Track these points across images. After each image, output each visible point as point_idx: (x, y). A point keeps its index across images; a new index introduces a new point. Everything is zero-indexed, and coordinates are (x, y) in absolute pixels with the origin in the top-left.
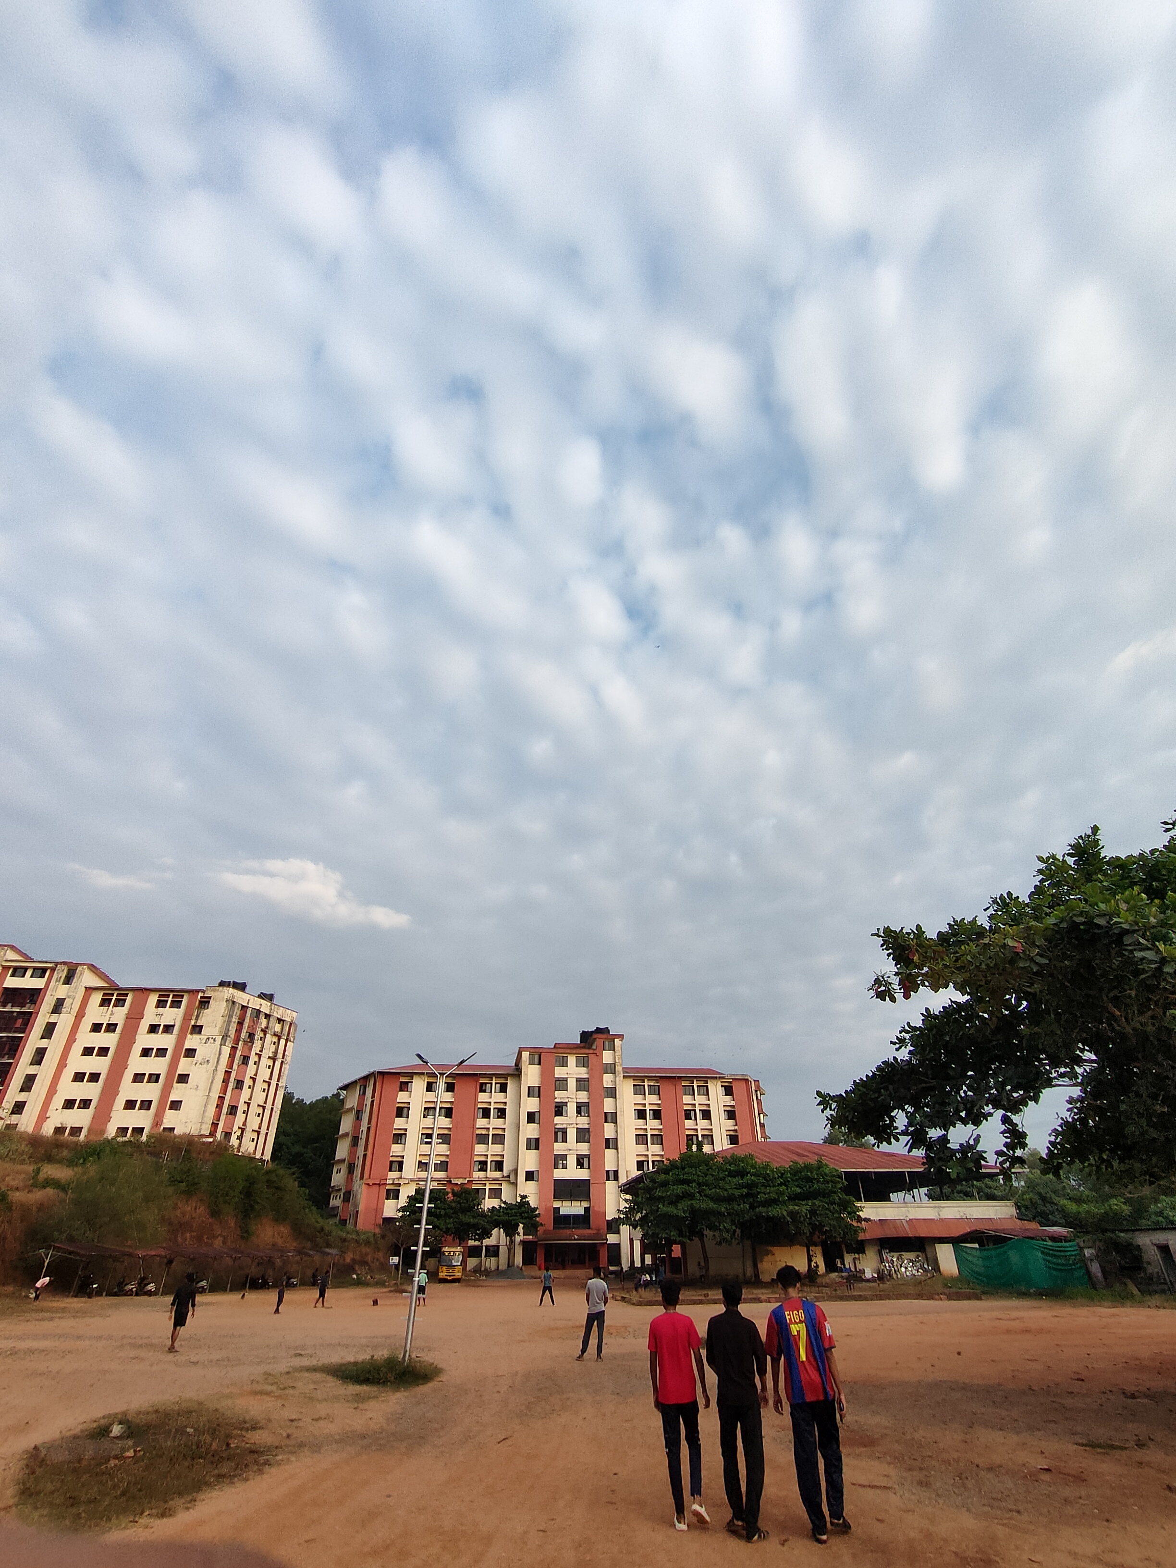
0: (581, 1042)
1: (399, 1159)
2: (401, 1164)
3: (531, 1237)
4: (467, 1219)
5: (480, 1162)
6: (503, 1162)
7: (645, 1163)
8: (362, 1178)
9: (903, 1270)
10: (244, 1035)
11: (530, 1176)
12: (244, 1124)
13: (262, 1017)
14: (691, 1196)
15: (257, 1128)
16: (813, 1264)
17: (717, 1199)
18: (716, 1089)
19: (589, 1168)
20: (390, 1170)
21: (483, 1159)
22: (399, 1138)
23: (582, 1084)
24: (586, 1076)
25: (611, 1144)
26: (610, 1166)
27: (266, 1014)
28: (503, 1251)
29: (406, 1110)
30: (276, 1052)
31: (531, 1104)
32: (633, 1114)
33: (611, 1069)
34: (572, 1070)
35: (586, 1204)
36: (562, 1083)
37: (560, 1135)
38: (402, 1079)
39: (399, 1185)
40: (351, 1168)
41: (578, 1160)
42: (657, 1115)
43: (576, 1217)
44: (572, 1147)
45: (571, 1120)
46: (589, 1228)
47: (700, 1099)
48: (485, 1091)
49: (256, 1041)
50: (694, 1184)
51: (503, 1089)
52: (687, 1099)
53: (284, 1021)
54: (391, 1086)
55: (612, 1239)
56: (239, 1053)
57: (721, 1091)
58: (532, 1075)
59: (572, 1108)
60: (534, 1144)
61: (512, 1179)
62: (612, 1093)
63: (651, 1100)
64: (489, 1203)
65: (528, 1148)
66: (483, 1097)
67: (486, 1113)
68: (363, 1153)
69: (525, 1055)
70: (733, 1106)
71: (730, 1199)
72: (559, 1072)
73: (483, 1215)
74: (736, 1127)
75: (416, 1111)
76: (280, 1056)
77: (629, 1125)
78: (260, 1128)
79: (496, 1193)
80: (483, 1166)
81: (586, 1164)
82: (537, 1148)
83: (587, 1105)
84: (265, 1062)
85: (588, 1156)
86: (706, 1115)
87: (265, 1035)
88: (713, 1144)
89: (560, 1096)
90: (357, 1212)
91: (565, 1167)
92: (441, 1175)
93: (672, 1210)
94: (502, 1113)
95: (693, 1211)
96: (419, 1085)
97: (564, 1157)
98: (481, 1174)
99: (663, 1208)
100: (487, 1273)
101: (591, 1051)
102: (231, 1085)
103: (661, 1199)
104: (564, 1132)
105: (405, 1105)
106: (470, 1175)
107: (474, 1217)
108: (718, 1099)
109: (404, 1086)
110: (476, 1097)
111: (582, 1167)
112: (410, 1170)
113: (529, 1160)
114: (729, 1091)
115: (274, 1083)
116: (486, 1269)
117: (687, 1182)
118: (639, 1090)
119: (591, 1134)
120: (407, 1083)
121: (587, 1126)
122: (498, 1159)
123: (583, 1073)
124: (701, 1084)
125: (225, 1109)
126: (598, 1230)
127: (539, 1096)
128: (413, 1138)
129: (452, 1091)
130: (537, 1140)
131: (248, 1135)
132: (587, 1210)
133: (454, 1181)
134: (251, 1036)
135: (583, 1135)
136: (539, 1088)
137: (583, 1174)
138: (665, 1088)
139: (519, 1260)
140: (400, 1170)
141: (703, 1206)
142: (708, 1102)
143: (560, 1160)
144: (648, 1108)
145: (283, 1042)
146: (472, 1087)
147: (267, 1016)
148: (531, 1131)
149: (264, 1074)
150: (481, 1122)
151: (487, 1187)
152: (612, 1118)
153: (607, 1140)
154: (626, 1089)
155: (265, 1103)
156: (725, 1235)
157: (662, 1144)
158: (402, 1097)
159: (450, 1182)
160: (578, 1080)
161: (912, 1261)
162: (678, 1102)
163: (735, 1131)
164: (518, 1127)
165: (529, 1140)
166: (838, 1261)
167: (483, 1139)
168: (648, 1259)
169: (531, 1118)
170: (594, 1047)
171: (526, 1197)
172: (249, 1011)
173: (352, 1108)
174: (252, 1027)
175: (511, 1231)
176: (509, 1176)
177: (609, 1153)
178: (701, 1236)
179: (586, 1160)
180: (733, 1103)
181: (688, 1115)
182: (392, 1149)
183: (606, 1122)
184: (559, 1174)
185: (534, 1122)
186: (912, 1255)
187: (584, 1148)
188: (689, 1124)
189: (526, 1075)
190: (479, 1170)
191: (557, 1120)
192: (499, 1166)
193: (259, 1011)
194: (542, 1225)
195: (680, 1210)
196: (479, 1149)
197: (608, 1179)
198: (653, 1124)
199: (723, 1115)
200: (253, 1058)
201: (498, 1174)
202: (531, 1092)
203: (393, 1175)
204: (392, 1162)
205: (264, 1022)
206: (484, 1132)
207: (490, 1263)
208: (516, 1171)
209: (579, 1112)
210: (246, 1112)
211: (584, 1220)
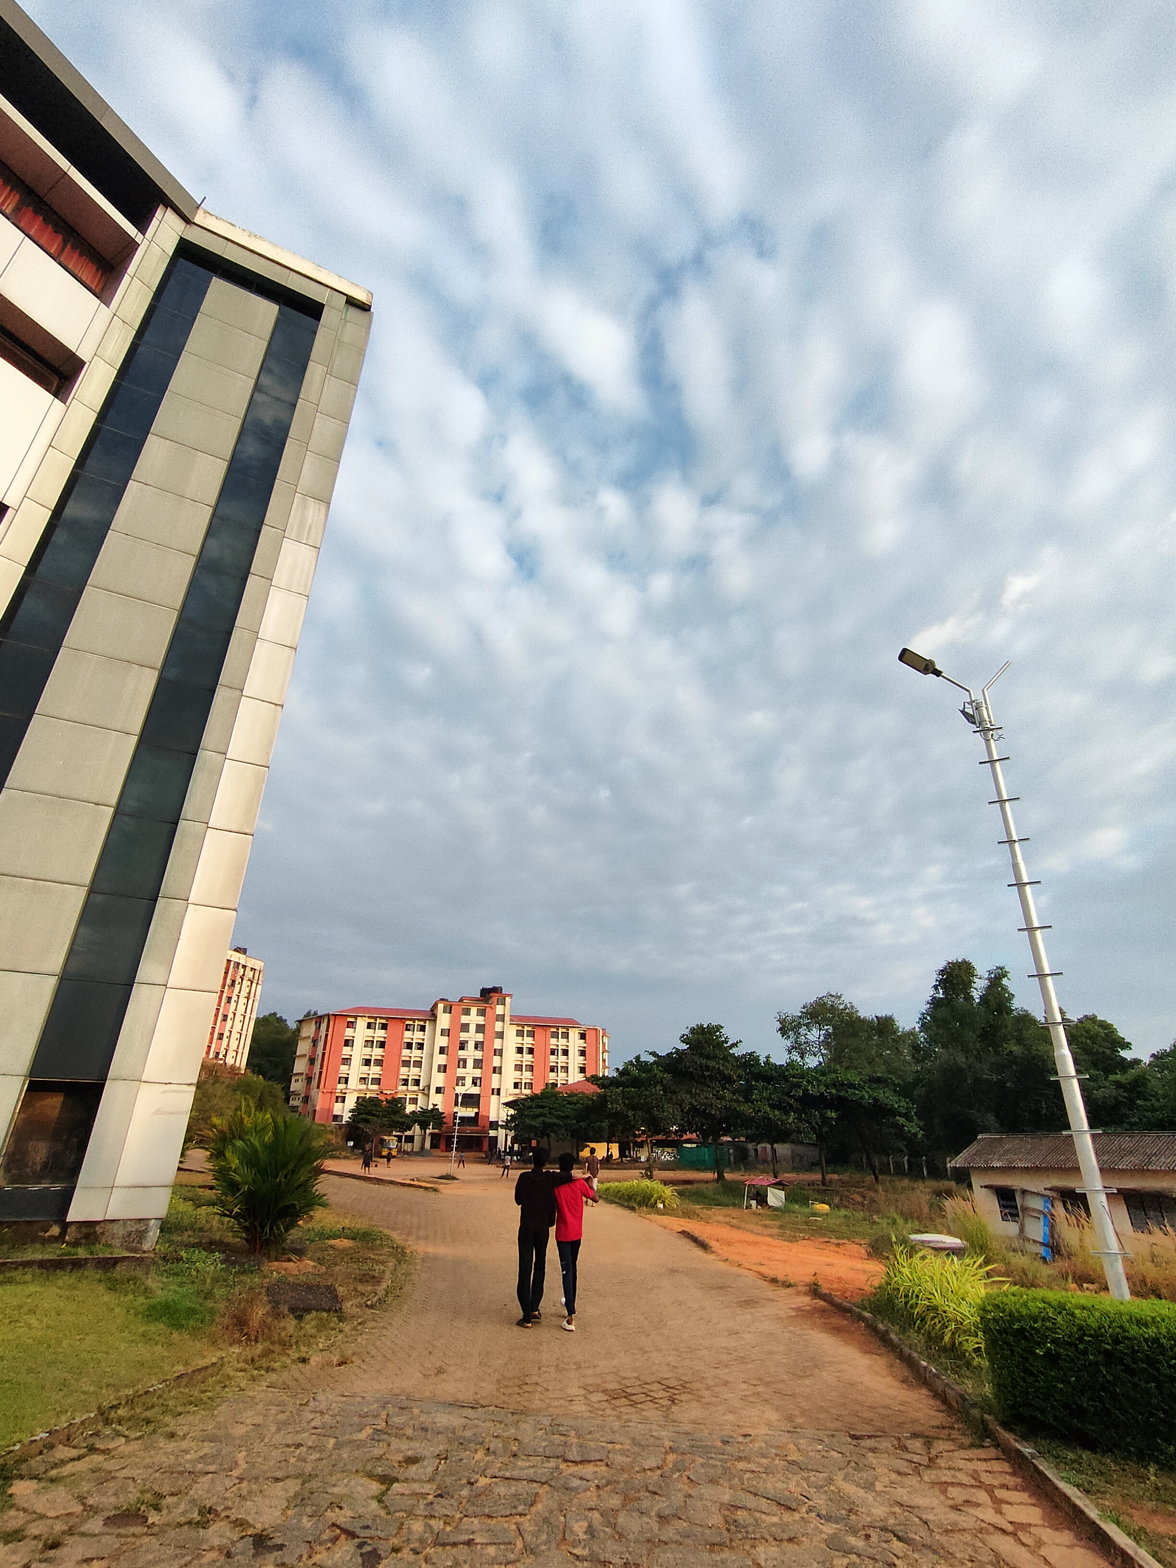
0: (481, 996)
1: (346, 1076)
2: (347, 1079)
3: (437, 1131)
4: (397, 1118)
5: (404, 1080)
6: (419, 1080)
7: (520, 1084)
8: (318, 1087)
9: (663, 1157)
10: (229, 981)
11: (439, 1090)
12: (228, 1045)
13: (240, 967)
14: (545, 1116)
15: (235, 1049)
16: (610, 1153)
17: (559, 1117)
18: (574, 1034)
19: (480, 1086)
20: (339, 1083)
21: (405, 1077)
22: (347, 1061)
23: (480, 1028)
24: (483, 1023)
25: (497, 1070)
26: (495, 1086)
27: (243, 966)
28: (417, 1139)
29: (351, 1042)
30: (249, 993)
31: (443, 1041)
32: (514, 1050)
33: (501, 1018)
34: (473, 1019)
35: (476, 1110)
36: (465, 1028)
37: (461, 1063)
38: (349, 1019)
39: (345, 1093)
40: (309, 1079)
41: (473, 1080)
42: (531, 1051)
43: (469, 1118)
44: (470, 1072)
45: (471, 1054)
46: (478, 1126)
47: (562, 1042)
48: (409, 1030)
49: (236, 986)
50: (547, 1109)
51: (423, 1029)
52: (553, 1041)
53: (255, 970)
54: (340, 1024)
55: (492, 1133)
56: (225, 995)
57: (577, 1036)
58: (444, 1020)
59: (471, 1045)
60: (443, 1069)
61: (426, 1092)
62: (501, 1035)
63: (528, 1042)
64: (409, 1108)
65: (439, 1071)
66: (408, 1034)
67: (409, 1046)
68: (319, 1070)
69: (441, 1006)
70: (585, 1047)
71: (567, 1117)
72: (464, 1019)
73: (407, 1116)
74: (585, 1062)
75: (359, 1043)
76: (252, 995)
77: (511, 1058)
78: (238, 1048)
79: (414, 1101)
80: (405, 1082)
81: (478, 1084)
82: (445, 1071)
83: (482, 1043)
84: (243, 1000)
85: (480, 1078)
86: (565, 1052)
87: (242, 981)
88: (567, 1072)
89: (463, 1036)
90: (315, 1110)
91: (463, 1085)
92: (375, 1087)
93: (533, 1123)
94: (421, 1046)
95: (544, 1123)
96: (361, 1023)
97: (463, 1078)
98: (404, 1088)
99: (528, 1121)
100: (406, 1152)
101: (488, 1005)
102: (220, 1017)
103: (526, 1116)
104: (465, 1061)
105: (351, 1038)
106: (396, 1088)
107: (401, 1117)
108: (575, 1043)
109: (351, 1025)
110: (403, 1034)
111: (476, 1085)
112: (353, 1083)
113: (438, 1079)
114: (583, 1036)
115: (248, 1016)
116: (404, 1150)
117: (543, 1107)
118: (520, 1033)
119: (484, 1063)
120: (352, 1022)
121: (481, 1058)
122: (417, 1078)
123: (481, 1020)
124: (565, 1030)
125: (216, 1036)
126: (484, 1127)
127: (448, 1036)
128: (356, 1061)
129: (386, 1029)
130: (445, 1066)
131: (231, 1054)
132: (477, 1114)
133: (385, 1092)
134: (233, 982)
135: (478, 1064)
136: (449, 1030)
137: (475, 1090)
138: (539, 1032)
139: (428, 1145)
140: (346, 1083)
141: (550, 1121)
142: (567, 1044)
143: (461, 1080)
144: (525, 1047)
145: (254, 985)
146: (401, 1026)
147: (244, 967)
148: (441, 1059)
149: (241, 1009)
150: (406, 1052)
151: (408, 1097)
152: (499, 1052)
153: (495, 1068)
154: (511, 1032)
155: (242, 1030)
156: (561, 1137)
157: (532, 1071)
158: (349, 1032)
159: (382, 1092)
160: (477, 1025)
161: (668, 1152)
162: (546, 1043)
163: (584, 1064)
164: (432, 1056)
165: (439, 1066)
166: (627, 1151)
167: (406, 1064)
168: (516, 1147)
169: (442, 1050)
170: (490, 1002)
171: (436, 1105)
172: (232, 963)
173: (309, 1037)
174: (234, 975)
175: (424, 1126)
176: (423, 1090)
177: (495, 1077)
178: (549, 1136)
179: (478, 1081)
180: (585, 1045)
181: (553, 1052)
182: (341, 1069)
183: (495, 1055)
184: (460, 1090)
185: (443, 1054)
186: (670, 1150)
187: (477, 1073)
188: (552, 1058)
189: (440, 1020)
190: (403, 1085)
191: (461, 1052)
192: (417, 1082)
193: (239, 964)
194: (446, 1123)
195: (536, 1123)
196: (404, 1070)
197: (493, 1094)
198: (527, 1058)
199: (577, 1053)
200: (234, 998)
201: (415, 1088)
202: (443, 1032)
203: (341, 1086)
204: (340, 1078)
205: (241, 970)
206: (408, 1059)
207: (408, 1147)
208: (429, 1087)
209: (476, 1048)
210: (229, 1037)
211: (474, 1120)
